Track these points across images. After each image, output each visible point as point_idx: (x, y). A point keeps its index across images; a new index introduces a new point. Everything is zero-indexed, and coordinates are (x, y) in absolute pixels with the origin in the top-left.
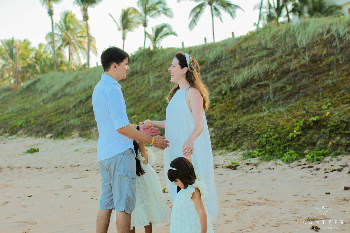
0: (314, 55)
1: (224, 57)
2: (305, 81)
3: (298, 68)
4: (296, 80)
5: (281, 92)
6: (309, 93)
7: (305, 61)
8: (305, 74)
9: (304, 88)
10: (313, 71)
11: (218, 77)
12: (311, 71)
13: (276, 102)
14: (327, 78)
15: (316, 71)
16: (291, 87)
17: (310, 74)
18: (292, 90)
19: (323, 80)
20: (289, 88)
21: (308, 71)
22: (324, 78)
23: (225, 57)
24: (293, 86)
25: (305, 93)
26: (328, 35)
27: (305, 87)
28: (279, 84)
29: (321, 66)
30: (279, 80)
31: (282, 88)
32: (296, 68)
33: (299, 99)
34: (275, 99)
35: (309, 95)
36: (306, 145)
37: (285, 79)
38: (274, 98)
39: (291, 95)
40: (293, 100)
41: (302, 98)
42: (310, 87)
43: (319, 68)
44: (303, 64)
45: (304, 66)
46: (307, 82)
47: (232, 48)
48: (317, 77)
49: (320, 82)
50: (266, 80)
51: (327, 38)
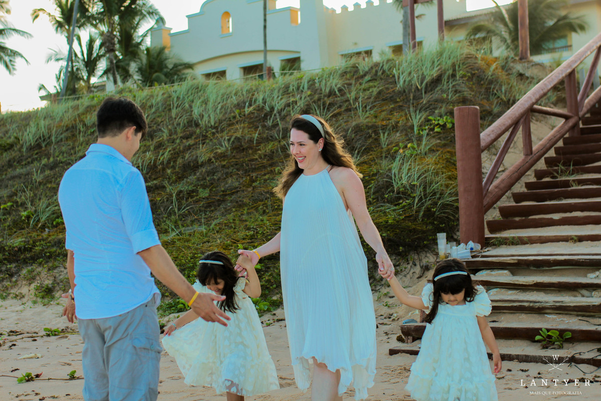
0: (237, 139)
1: (53, 138)
2: (232, 182)
3: (213, 160)
4: (214, 179)
5: (190, 200)
6: (246, 200)
7: (223, 149)
8: (230, 170)
9: (233, 193)
10: (243, 165)
11: (52, 173)
12: (238, 165)
13: (184, 216)
14: (271, 177)
15: (247, 165)
16: (207, 191)
17: (238, 170)
18: (209, 196)
19: (265, 180)
20: (204, 193)
21: (232, 166)
22: (267, 177)
23: (56, 138)
24: (211, 190)
25: (237, 202)
26: (251, 109)
27: (235, 191)
28: (183, 186)
29: (256, 157)
30: (180, 178)
31: (190, 194)
32: (210, 160)
33: (227, 211)
34: (182, 212)
35: (244, 205)
36: (275, 286)
37: (192, 178)
38: (179, 209)
39: (211, 205)
40: (218, 213)
41: (234, 210)
42: (243, 191)
43: (252, 160)
44: (221, 153)
45: (223, 156)
46: (237, 184)
47: (66, 121)
48: (254, 175)
49: (260, 183)
50: (155, 179)
51: (251, 113)
